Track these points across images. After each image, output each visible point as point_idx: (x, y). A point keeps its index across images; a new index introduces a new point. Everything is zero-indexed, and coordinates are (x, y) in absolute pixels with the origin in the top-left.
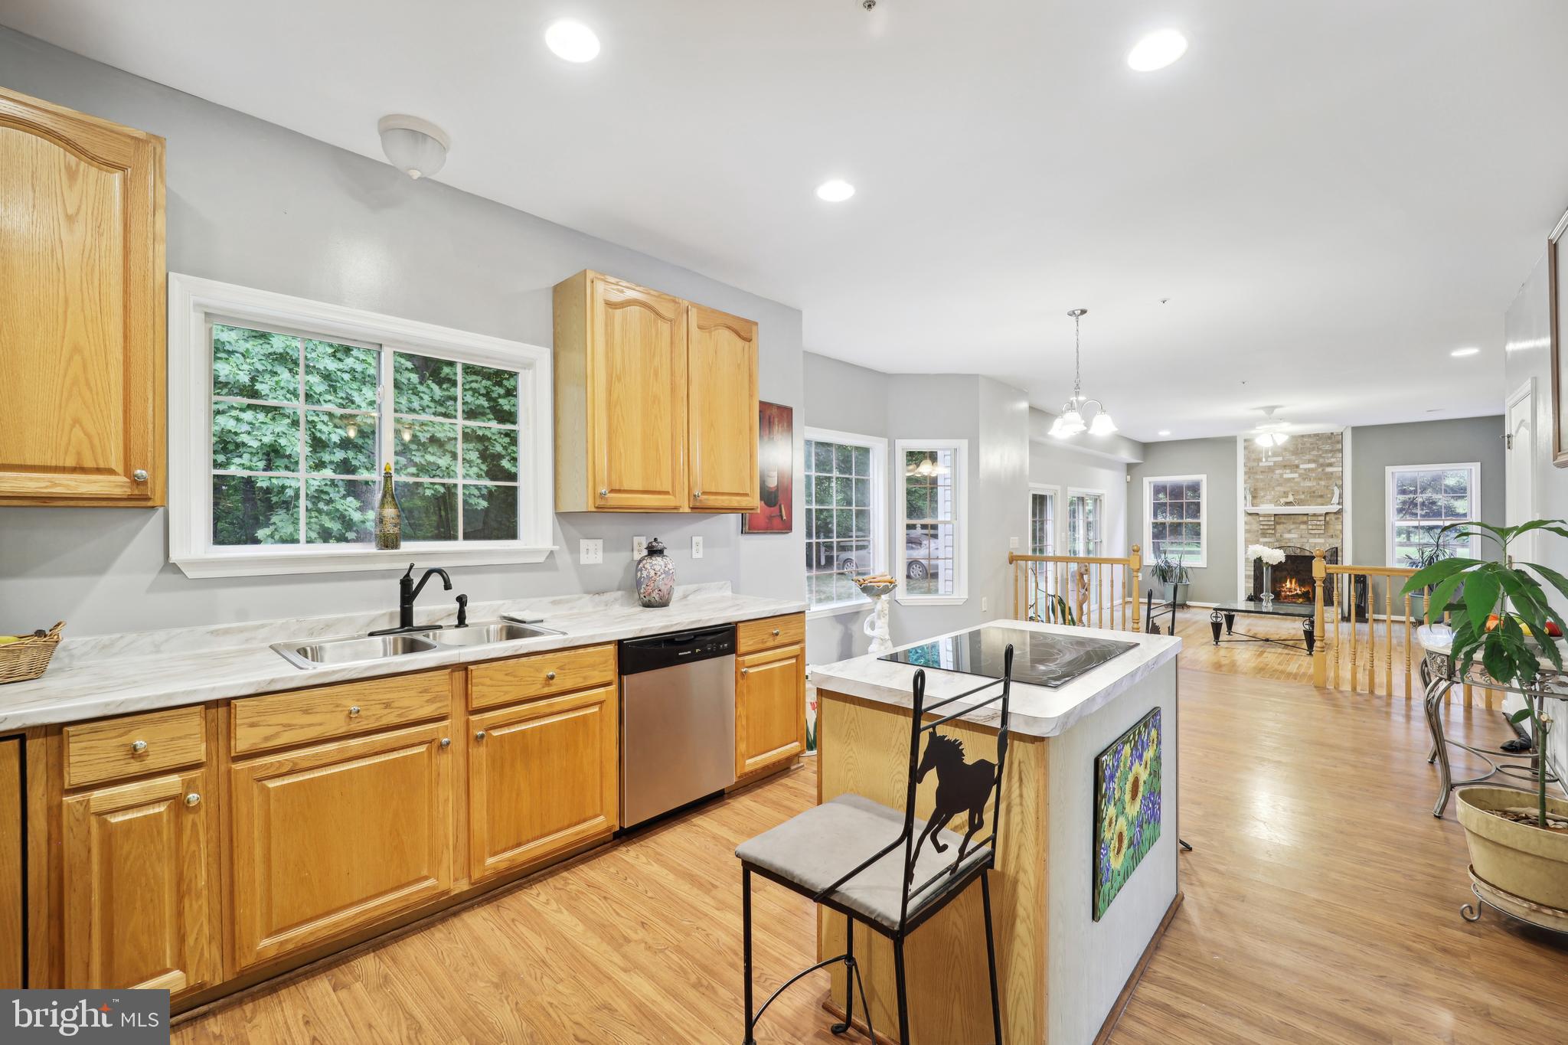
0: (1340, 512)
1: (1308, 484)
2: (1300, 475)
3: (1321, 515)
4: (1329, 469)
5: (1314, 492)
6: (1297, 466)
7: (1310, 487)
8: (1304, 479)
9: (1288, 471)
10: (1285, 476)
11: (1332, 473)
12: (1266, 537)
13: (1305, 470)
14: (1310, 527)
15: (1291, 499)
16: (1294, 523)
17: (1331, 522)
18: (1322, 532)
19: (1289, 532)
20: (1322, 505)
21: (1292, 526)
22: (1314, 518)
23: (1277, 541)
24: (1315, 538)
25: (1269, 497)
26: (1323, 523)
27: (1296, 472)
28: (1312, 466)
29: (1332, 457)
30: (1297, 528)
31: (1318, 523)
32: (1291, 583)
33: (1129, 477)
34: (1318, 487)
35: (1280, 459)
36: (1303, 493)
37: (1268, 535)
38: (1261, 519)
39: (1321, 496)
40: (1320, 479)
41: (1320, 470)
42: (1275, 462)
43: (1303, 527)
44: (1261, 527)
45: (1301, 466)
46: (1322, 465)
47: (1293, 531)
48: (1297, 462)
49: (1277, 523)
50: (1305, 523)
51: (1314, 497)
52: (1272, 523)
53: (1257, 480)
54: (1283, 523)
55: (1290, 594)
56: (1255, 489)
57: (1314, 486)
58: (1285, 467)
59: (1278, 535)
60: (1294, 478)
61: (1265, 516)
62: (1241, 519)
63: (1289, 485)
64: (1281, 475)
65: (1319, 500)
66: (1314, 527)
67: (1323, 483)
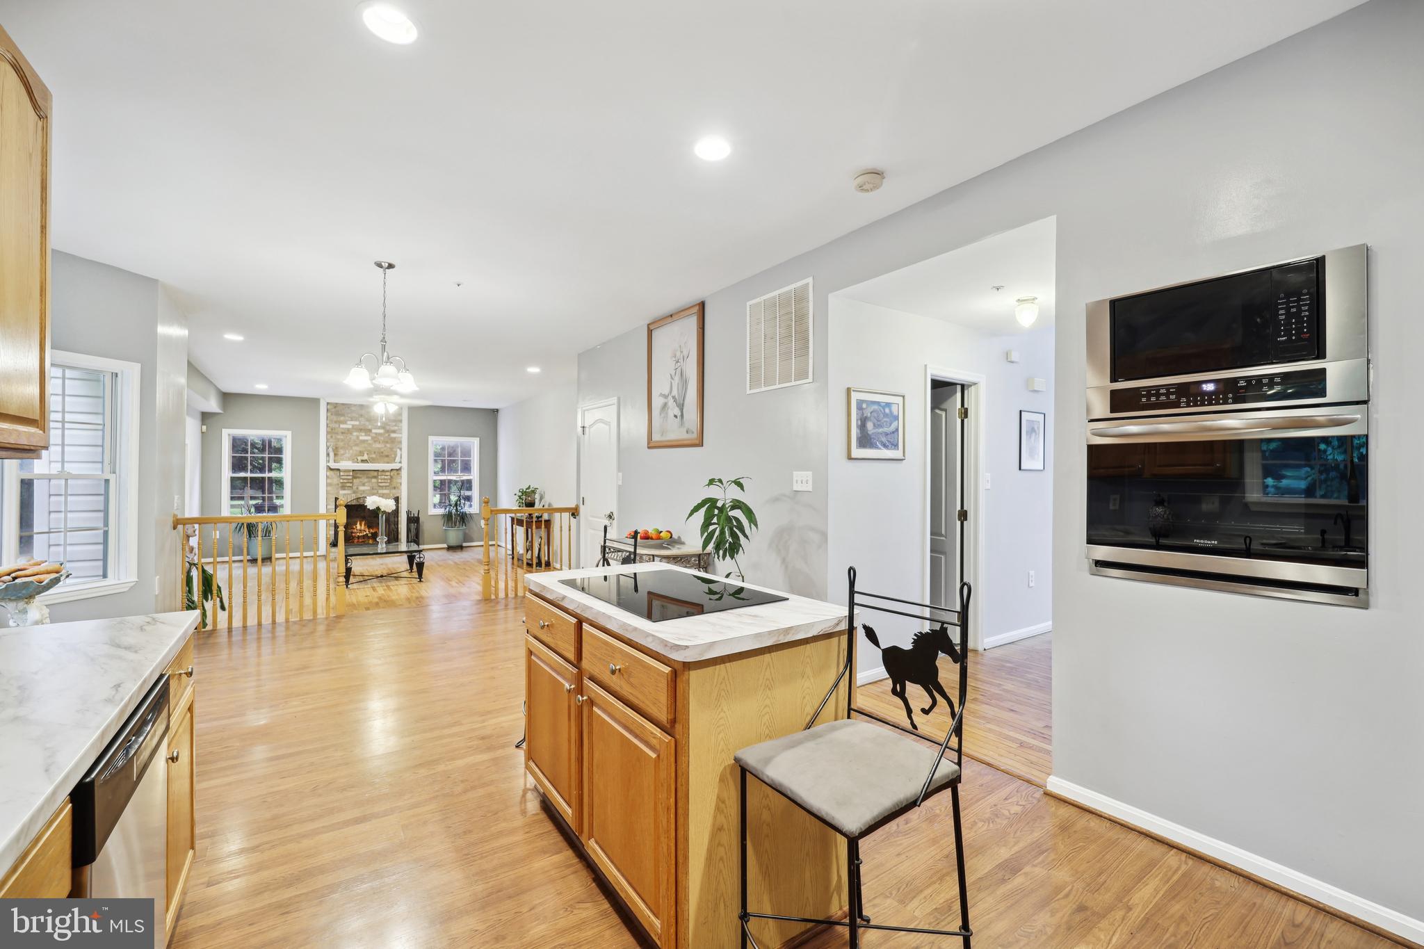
0: (399, 470)
1: (378, 445)
2: (373, 438)
3: (387, 471)
4: (393, 435)
5: (382, 453)
6: (370, 431)
7: (379, 448)
8: (375, 441)
9: (363, 434)
10: (361, 438)
11: (395, 438)
12: (344, 490)
13: (376, 434)
14: (380, 481)
15: (366, 457)
16: (367, 478)
17: (394, 477)
18: (387, 484)
19: (364, 485)
20: (388, 463)
21: (366, 480)
22: (384, 474)
23: (354, 492)
24: (383, 489)
25: (347, 455)
26: (389, 477)
27: (369, 435)
28: (381, 431)
29: (396, 426)
30: (369, 482)
31: (386, 477)
32: (361, 525)
33: (204, 428)
34: (385, 448)
35: (357, 423)
36: (375, 453)
37: (346, 488)
38: (342, 474)
39: (387, 456)
40: (387, 442)
41: (387, 435)
42: (353, 425)
43: (374, 480)
44: (342, 481)
45: (374, 431)
46: (388, 431)
47: (366, 484)
48: (370, 427)
49: (354, 477)
50: (375, 477)
51: (382, 456)
52: (350, 477)
53: (338, 440)
54: (359, 478)
55: (361, 534)
56: (336, 448)
57: (382, 448)
58: (361, 430)
59: (355, 488)
60: (367, 440)
61: (345, 471)
62: (323, 473)
63: (363, 445)
64: (358, 437)
65: (386, 459)
66: (383, 481)
67: (388, 445)
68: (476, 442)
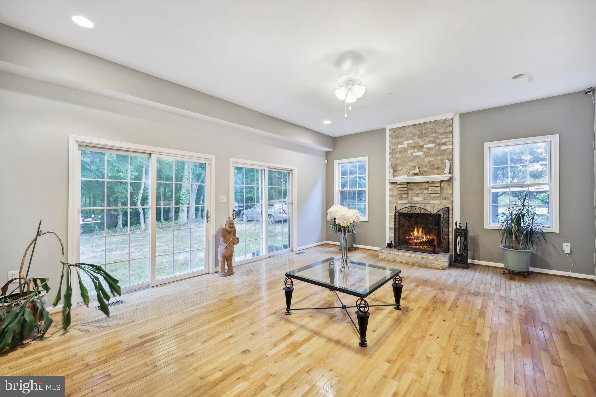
0: (451, 180)
1: (429, 159)
2: (424, 153)
3: (437, 183)
4: (443, 147)
5: (433, 165)
6: (422, 146)
7: (430, 162)
8: (427, 156)
9: (416, 150)
10: (415, 154)
11: (445, 150)
12: (402, 200)
13: (427, 148)
14: (430, 192)
15: (417, 171)
16: (420, 189)
17: (445, 188)
18: (438, 195)
19: (417, 196)
20: (439, 174)
21: (419, 192)
22: (433, 185)
23: (409, 203)
24: (434, 200)
25: (404, 170)
26: (439, 188)
27: (421, 151)
28: (432, 145)
29: (446, 138)
30: (422, 193)
31: (436, 189)
32: (418, 232)
33: (326, 161)
34: (436, 161)
35: (411, 142)
36: (426, 166)
37: (403, 198)
38: (398, 186)
39: (438, 168)
40: (437, 155)
41: (437, 148)
42: (408, 144)
43: (426, 192)
44: (399, 192)
45: (425, 146)
46: (439, 145)
47: (419, 195)
48: (422, 143)
49: (409, 189)
50: (427, 189)
51: (433, 169)
52: (405, 189)
53: (397, 158)
54: (413, 189)
55: (418, 241)
56: (396, 165)
57: (433, 161)
58: (414, 147)
59: (410, 198)
60: (420, 156)
61: (401, 184)
62: (388, 186)
63: (416, 161)
64: (412, 154)
65: (437, 171)
66: (433, 192)
67: (439, 158)
68: (553, 140)
